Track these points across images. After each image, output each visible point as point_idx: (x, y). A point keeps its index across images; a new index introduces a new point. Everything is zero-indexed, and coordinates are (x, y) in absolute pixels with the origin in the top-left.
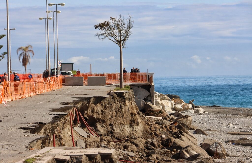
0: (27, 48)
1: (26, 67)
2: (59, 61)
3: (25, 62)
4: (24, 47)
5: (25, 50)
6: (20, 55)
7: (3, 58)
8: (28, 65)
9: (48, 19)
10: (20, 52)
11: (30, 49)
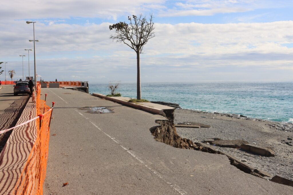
0: (12, 71)
1: (12, 78)
2: (36, 74)
3: (11, 76)
4: (11, 71)
5: (11, 72)
6: (10, 74)
7: (2, 73)
8: (13, 78)
9: (35, 41)
10: (10, 72)
11: (13, 71)
